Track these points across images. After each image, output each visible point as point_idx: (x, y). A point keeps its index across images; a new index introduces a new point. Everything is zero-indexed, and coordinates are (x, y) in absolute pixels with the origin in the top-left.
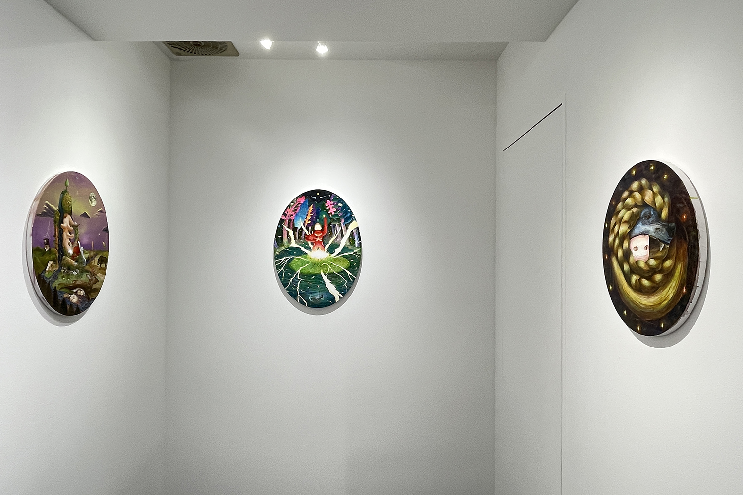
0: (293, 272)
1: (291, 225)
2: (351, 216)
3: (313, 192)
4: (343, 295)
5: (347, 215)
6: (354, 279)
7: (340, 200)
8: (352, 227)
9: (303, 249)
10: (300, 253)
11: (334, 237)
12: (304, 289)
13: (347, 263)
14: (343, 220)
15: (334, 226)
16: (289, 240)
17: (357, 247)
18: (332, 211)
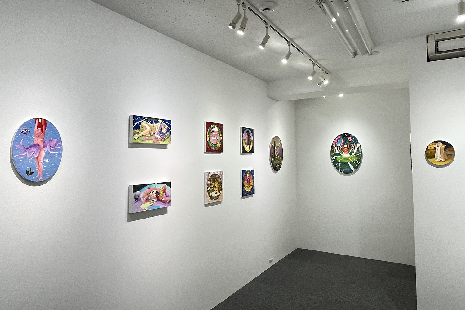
0: (337, 161)
1: (336, 145)
2: (358, 142)
3: (344, 134)
4: (356, 169)
5: (356, 141)
6: (359, 164)
7: (353, 137)
8: (358, 145)
9: (340, 153)
10: (340, 155)
11: (352, 149)
12: (342, 167)
13: (357, 158)
14: (355, 143)
15: (352, 145)
16: (336, 151)
17: (360, 153)
18: (351, 140)
